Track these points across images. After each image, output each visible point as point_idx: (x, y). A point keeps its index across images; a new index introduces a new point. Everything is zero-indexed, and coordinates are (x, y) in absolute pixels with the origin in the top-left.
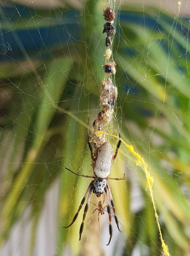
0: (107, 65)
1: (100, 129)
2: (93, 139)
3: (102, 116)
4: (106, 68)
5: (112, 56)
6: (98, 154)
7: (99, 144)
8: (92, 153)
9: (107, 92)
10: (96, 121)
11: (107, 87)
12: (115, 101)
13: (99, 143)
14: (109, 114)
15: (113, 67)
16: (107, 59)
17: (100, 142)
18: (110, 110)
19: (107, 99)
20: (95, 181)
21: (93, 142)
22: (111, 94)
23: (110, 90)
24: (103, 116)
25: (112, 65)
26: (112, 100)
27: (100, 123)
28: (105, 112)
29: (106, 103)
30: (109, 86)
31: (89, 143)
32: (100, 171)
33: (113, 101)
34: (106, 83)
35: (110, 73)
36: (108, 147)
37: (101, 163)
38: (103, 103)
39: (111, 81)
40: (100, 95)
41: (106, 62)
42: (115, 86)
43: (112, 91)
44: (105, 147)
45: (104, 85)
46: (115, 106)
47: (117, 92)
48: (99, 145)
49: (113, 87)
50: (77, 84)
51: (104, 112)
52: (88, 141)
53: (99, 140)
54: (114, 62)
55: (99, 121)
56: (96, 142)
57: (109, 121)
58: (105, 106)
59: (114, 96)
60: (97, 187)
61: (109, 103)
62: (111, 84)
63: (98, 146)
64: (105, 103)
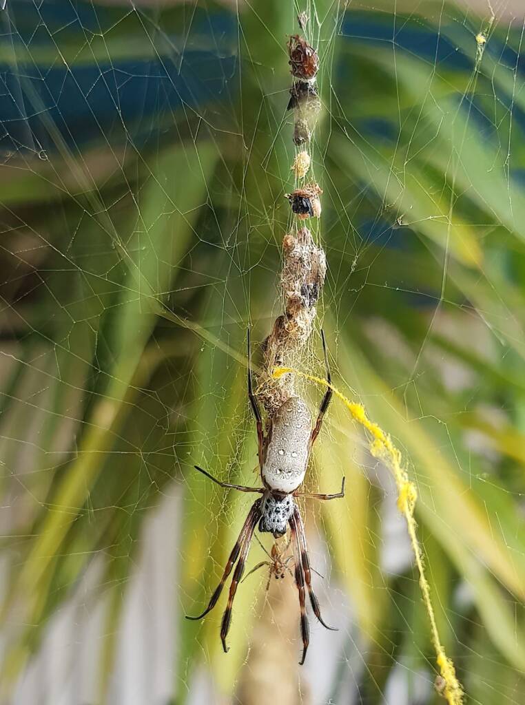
0: (299, 194)
1: (281, 360)
2: (261, 386)
3: (286, 326)
4: (296, 201)
5: (312, 168)
6: (271, 429)
7: (277, 401)
8: (259, 424)
9: (297, 263)
10: (271, 339)
11: (299, 250)
12: (321, 288)
13: (279, 395)
14: (304, 322)
15: (313, 198)
16: (300, 178)
17: (281, 394)
18: (305, 313)
19: (298, 281)
20: (265, 501)
21: (262, 394)
22: (310, 269)
23: (305, 258)
24: (289, 326)
25: (311, 194)
26: (312, 285)
27: (281, 345)
28: (294, 315)
29: (296, 292)
30: (304, 247)
31: (251, 398)
32: (279, 472)
33: (314, 288)
34: (296, 241)
35: (306, 215)
36: (299, 411)
37: (281, 452)
38: (288, 292)
39: (309, 235)
40: (280, 271)
41: (295, 185)
42: (319, 247)
43: (313, 262)
44: (289, 410)
45: (290, 244)
46: (320, 300)
47: (324, 262)
48: (277, 403)
49: (315, 251)
50: (218, 245)
51: (290, 316)
52: (250, 392)
53: (278, 389)
54: (317, 187)
55: (279, 340)
56: (270, 395)
57: (305, 339)
58: (293, 302)
59: (318, 274)
60: (270, 514)
61: (303, 293)
62: (309, 244)
63: (276, 405)
64: (292, 293)
